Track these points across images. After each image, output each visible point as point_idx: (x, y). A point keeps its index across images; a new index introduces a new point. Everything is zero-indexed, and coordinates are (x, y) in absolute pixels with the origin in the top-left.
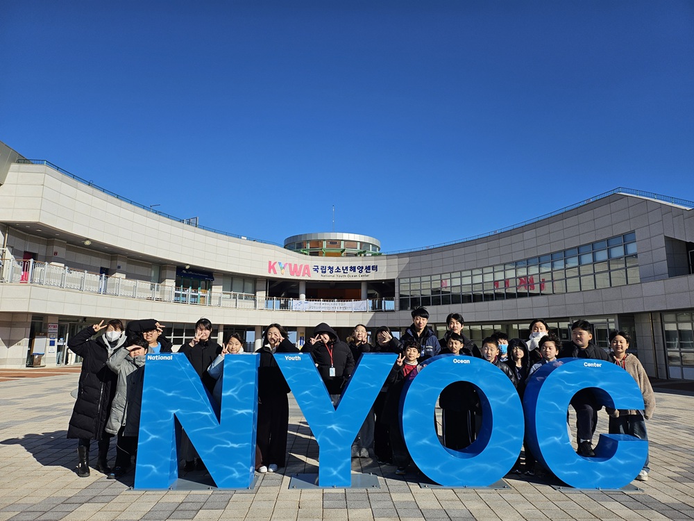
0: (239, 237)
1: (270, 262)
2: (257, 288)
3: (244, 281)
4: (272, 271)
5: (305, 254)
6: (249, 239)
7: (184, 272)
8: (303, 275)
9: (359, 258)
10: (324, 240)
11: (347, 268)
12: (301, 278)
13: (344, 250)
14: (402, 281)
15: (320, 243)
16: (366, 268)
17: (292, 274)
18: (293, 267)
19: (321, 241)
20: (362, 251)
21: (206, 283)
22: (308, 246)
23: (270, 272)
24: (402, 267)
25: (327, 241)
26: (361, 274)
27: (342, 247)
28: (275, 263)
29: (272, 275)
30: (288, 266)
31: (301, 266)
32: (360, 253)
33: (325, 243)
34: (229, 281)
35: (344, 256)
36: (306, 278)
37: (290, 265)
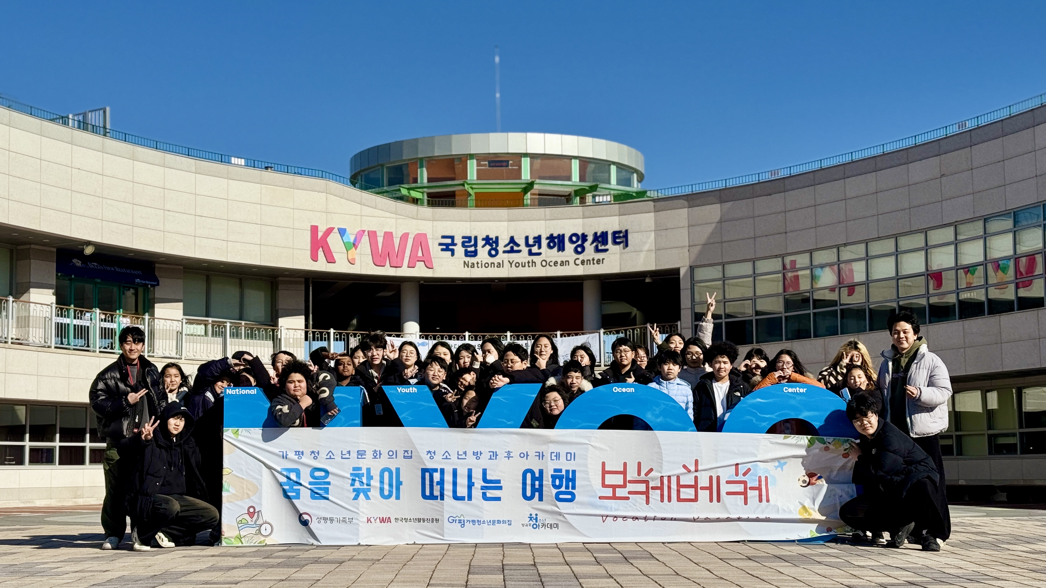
0: (224, 159)
1: (314, 229)
2: (282, 305)
3: (241, 286)
4: (321, 253)
5: (415, 201)
6: (252, 163)
7: (78, 263)
8: (411, 266)
9: (575, 209)
10: (471, 156)
11: (538, 240)
12: (404, 272)
13: (531, 185)
14: (700, 274)
15: (458, 166)
16: (596, 238)
17: (378, 262)
18: (380, 240)
19: (463, 159)
20: (586, 185)
21: (136, 295)
22: (424, 175)
23: (314, 258)
24: (704, 233)
25: (480, 158)
26: (581, 257)
27: (526, 175)
28: (329, 231)
29: (321, 266)
30: (365, 239)
31: (405, 237)
32: (581, 194)
33: (472, 168)
34: (200, 286)
35: (532, 205)
36: (420, 271)
37: (372, 235)
